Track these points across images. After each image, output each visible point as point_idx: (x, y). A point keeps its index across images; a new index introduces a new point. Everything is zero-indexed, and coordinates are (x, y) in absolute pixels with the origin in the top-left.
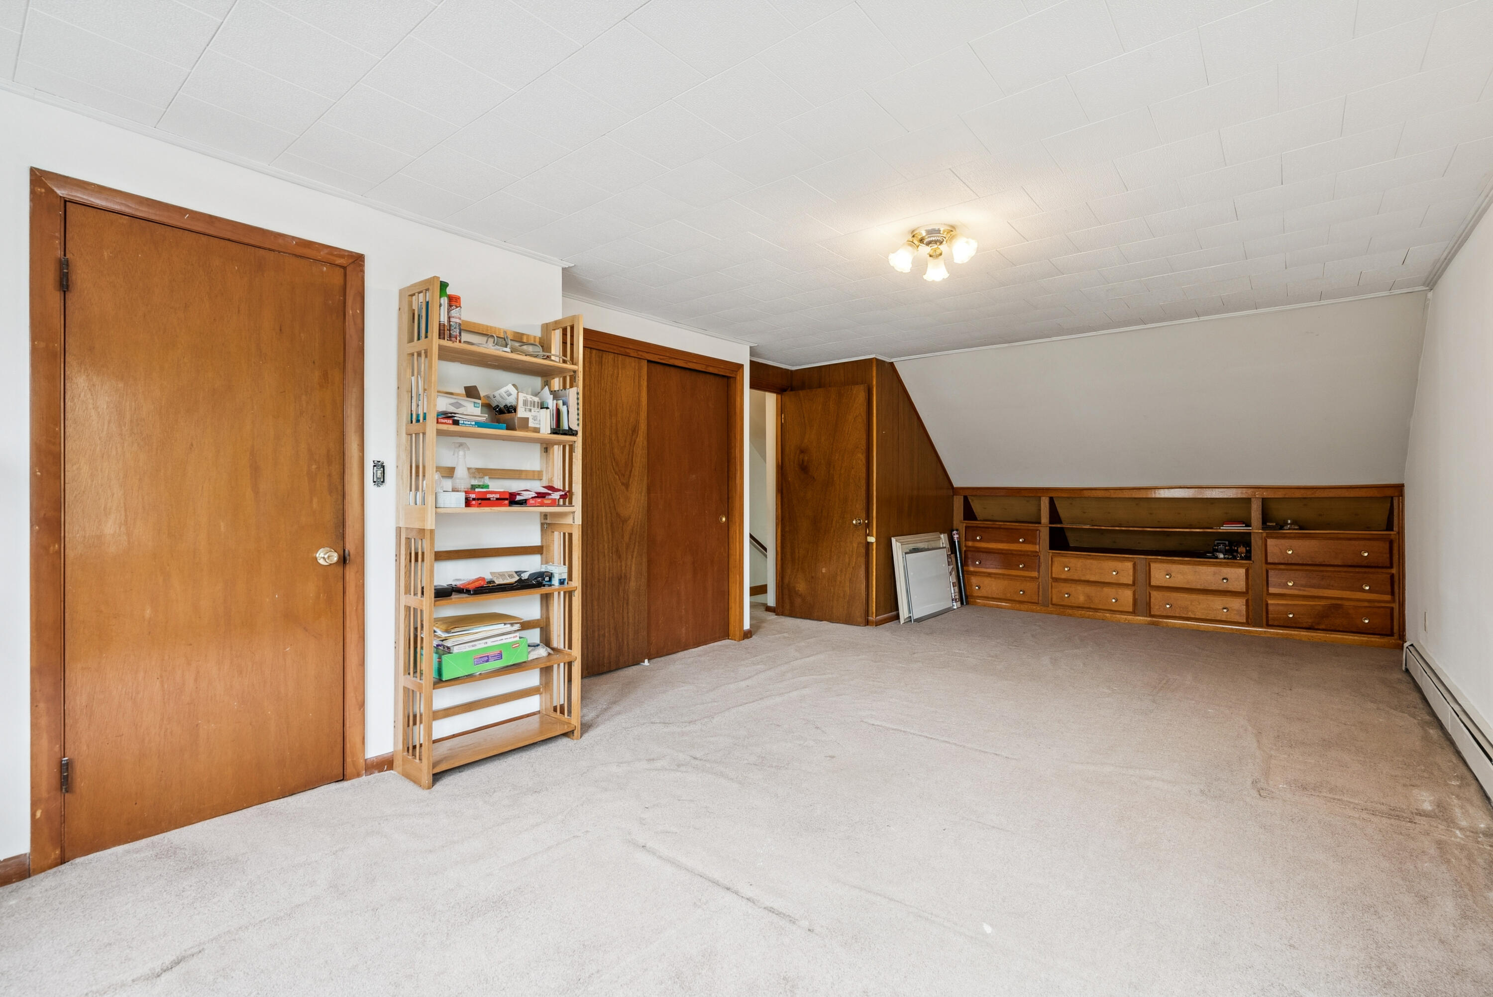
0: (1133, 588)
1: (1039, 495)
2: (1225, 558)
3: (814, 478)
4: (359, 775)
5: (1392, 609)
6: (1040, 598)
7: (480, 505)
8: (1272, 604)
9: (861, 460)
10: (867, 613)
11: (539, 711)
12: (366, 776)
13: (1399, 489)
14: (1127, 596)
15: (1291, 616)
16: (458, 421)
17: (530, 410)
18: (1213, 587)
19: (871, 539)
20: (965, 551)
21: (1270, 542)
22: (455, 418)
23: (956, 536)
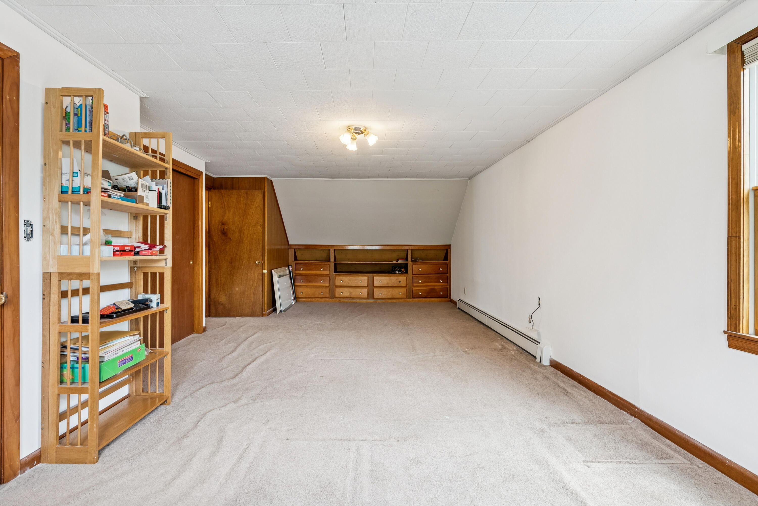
0: (367, 288)
1: (330, 248)
2: (399, 273)
3: (231, 239)
4: (15, 475)
5: (447, 288)
6: (330, 296)
7: (122, 255)
8: (415, 290)
9: (260, 230)
10: (262, 310)
11: (129, 394)
12: (21, 474)
13: (449, 246)
14: (365, 292)
15: (420, 294)
16: (111, 195)
17: (144, 191)
18: (396, 285)
19: (265, 271)
20: (295, 276)
21: (414, 266)
22: (109, 193)
23: (291, 269)
